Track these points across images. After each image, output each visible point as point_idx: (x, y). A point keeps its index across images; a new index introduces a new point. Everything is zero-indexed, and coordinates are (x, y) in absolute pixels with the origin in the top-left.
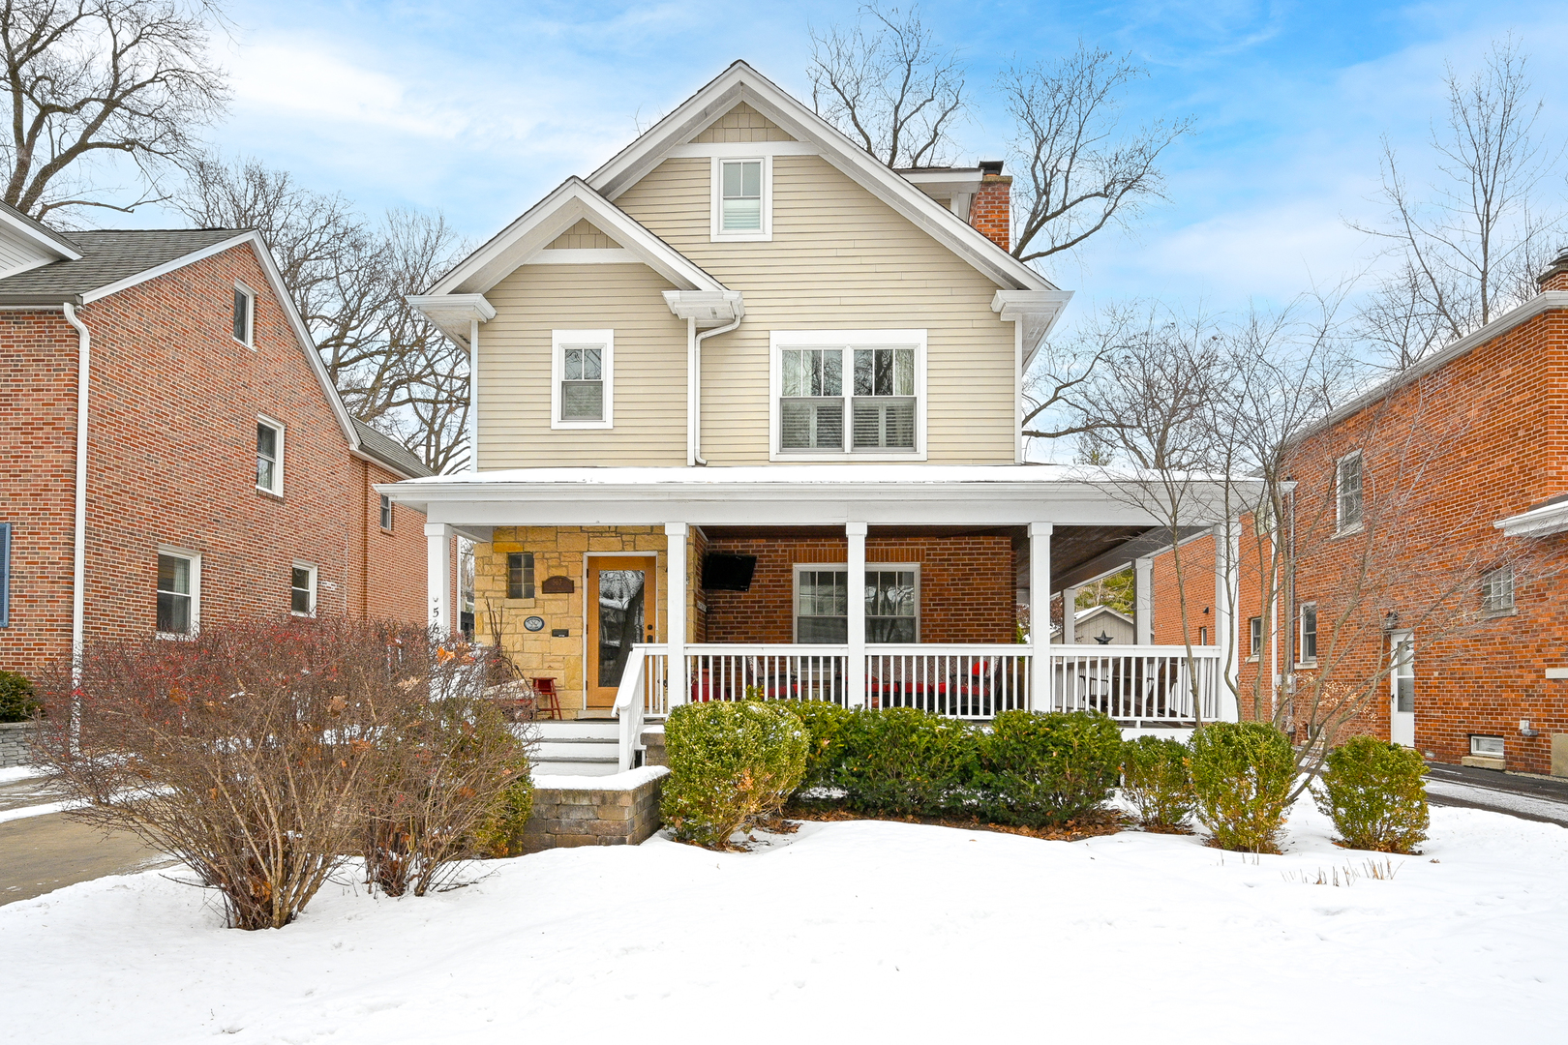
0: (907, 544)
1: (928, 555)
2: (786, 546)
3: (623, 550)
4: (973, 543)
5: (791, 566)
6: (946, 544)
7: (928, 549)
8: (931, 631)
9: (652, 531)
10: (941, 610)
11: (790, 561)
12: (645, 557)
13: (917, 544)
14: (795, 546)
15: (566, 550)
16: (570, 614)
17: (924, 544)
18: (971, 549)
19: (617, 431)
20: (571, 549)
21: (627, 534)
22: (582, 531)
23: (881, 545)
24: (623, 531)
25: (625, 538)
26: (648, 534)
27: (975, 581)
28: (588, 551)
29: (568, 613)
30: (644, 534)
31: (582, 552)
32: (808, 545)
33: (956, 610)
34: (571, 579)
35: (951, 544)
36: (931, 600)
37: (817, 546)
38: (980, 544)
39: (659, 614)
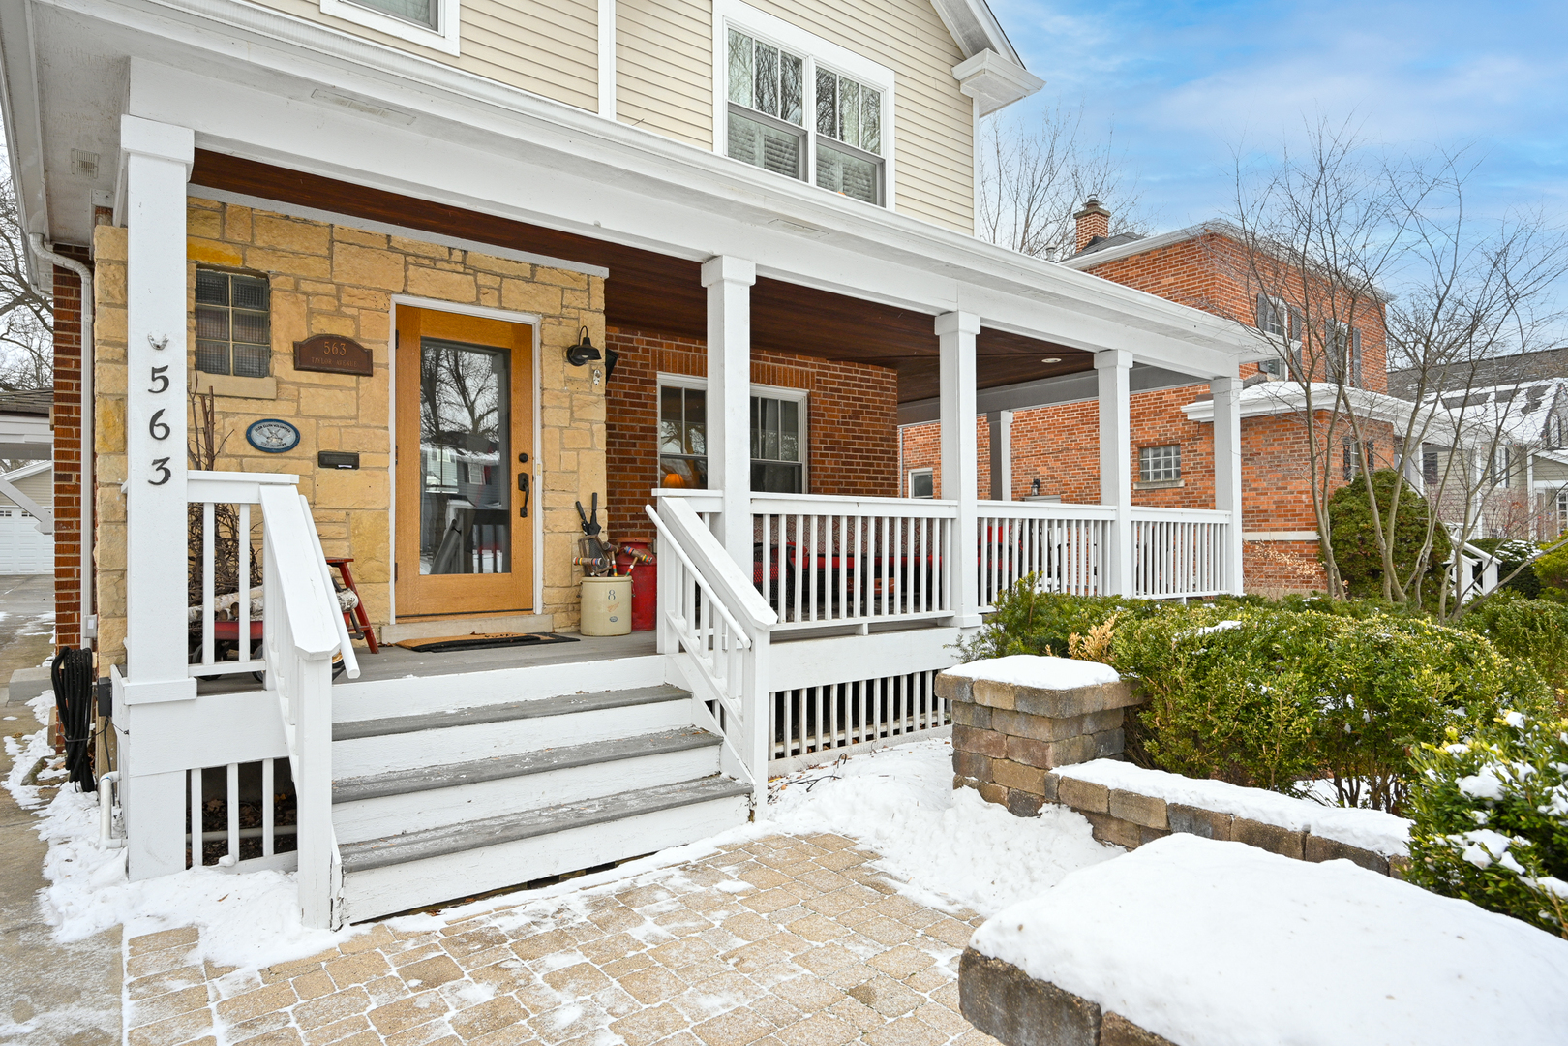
0: (797, 364)
1: (819, 381)
2: (649, 343)
3: (477, 303)
4: (863, 373)
5: (655, 375)
6: (835, 369)
7: (819, 374)
8: (822, 483)
9: (533, 274)
10: (833, 456)
11: (654, 367)
12: (513, 324)
13: (806, 365)
14: (661, 344)
15: (353, 281)
16: (363, 421)
17: (813, 366)
18: (861, 379)
19: (466, 63)
20: (366, 283)
21: (486, 273)
22: (391, 249)
23: (766, 359)
24: (478, 265)
25: (482, 279)
26: (527, 281)
27: (865, 420)
28: (405, 292)
29: (356, 417)
30: (518, 278)
31: (389, 292)
32: (678, 347)
33: (847, 457)
34: (366, 346)
35: (842, 370)
36: (821, 442)
37: (690, 349)
38: (870, 374)
39: (543, 433)
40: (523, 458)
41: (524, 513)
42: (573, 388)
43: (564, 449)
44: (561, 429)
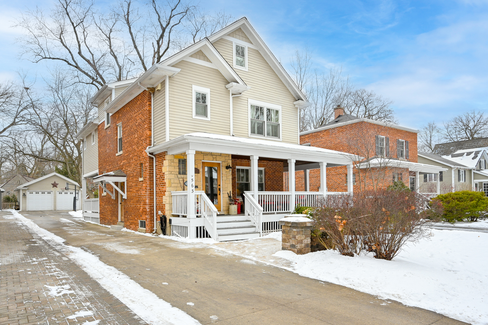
0: (262, 162)
1: (267, 166)
2: (234, 161)
3: (213, 160)
4: (276, 163)
5: (236, 167)
6: (270, 163)
7: (267, 164)
8: (267, 187)
9: (221, 155)
10: (270, 181)
11: (235, 165)
12: (217, 163)
13: (264, 162)
14: (237, 161)
15: (197, 159)
16: (198, 181)
17: (266, 163)
18: (275, 165)
19: (212, 122)
20: (198, 159)
22: (202, 153)
24: (213, 154)
25: (214, 156)
26: (220, 156)
27: (276, 173)
28: (203, 160)
29: (197, 180)
30: (219, 156)
31: (201, 160)
32: (240, 161)
33: (273, 181)
34: (199, 169)
35: (271, 163)
36: (267, 178)
37: (242, 161)
38: (277, 163)
39: (222, 181)
40: (219, 185)
41: (219, 195)
42: (227, 173)
43: (225, 184)
44: (225, 180)
